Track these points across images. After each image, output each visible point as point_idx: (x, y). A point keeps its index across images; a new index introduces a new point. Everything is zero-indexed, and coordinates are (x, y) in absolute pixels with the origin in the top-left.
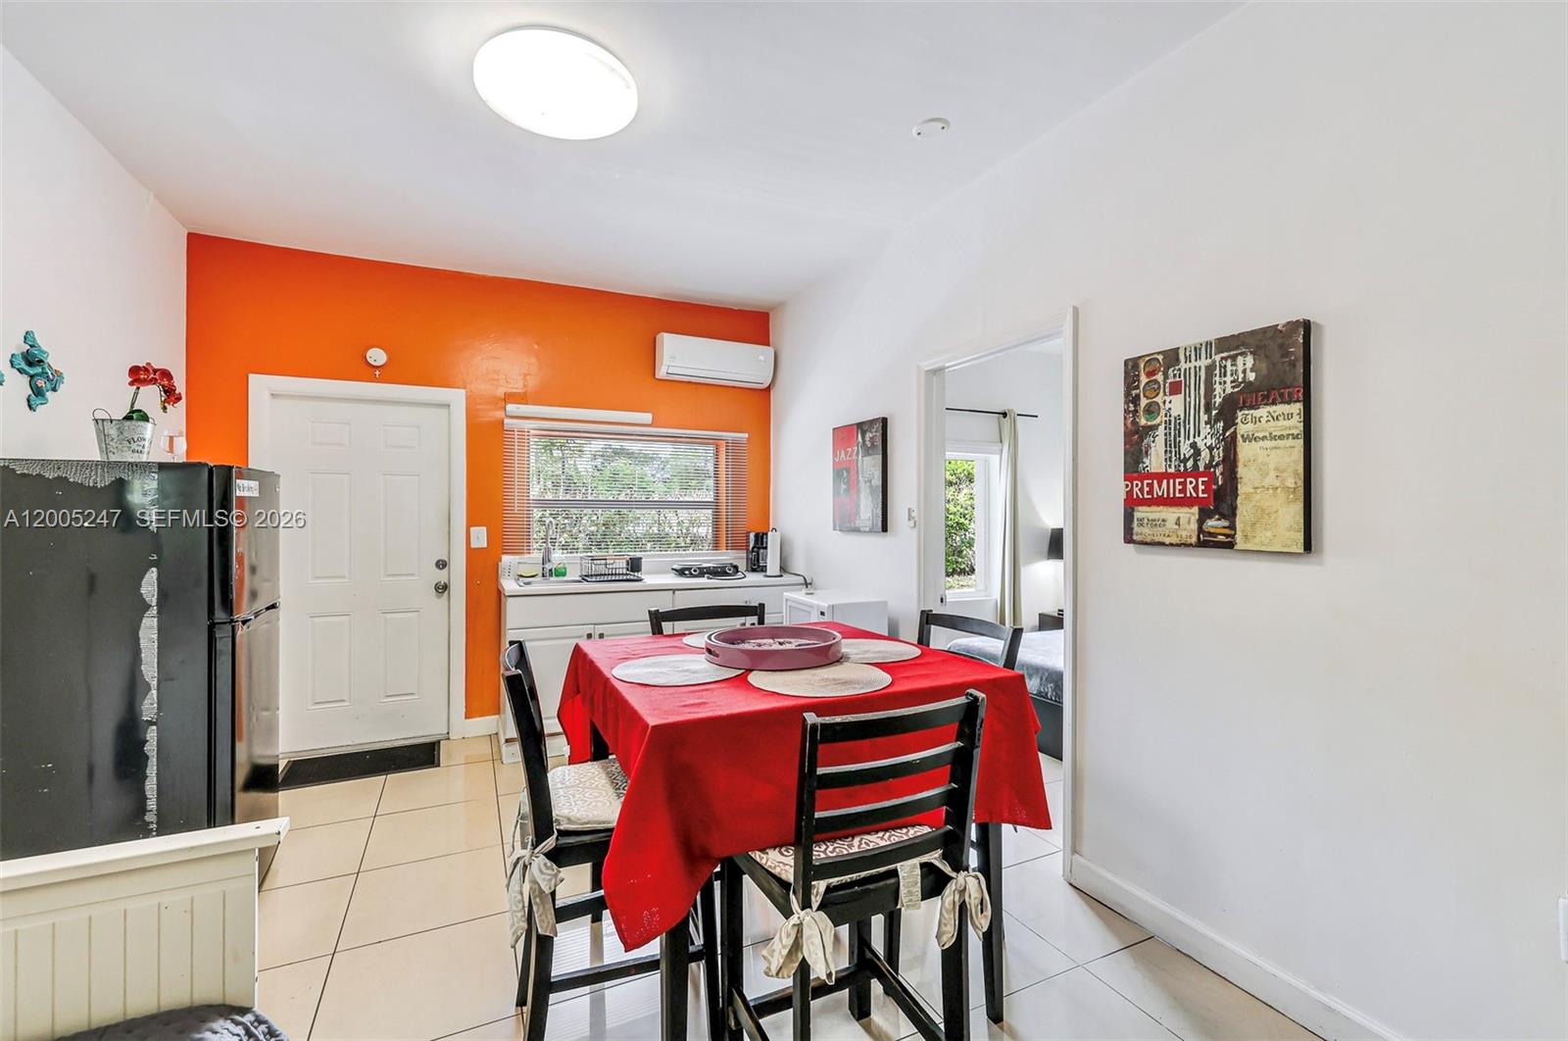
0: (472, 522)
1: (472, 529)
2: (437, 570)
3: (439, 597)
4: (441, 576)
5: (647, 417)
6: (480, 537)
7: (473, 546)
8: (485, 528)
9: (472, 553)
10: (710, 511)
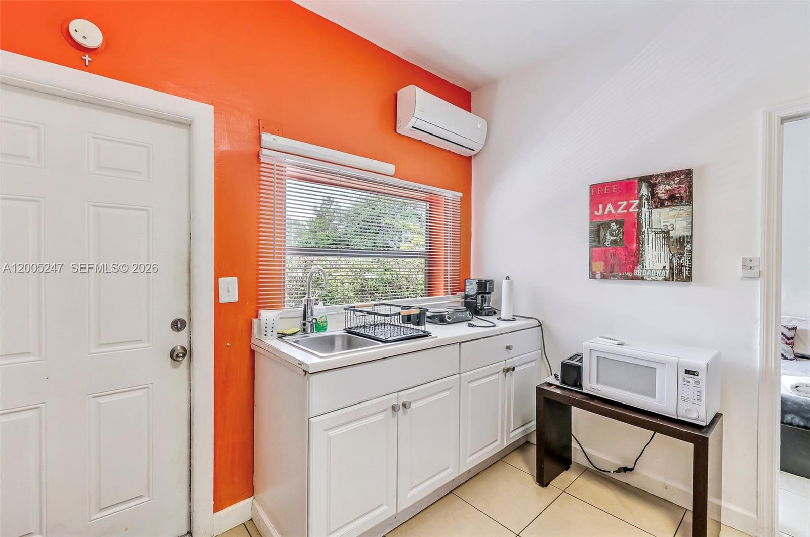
0: (220, 272)
1: (221, 280)
2: (175, 333)
3: (175, 367)
4: (180, 339)
5: (390, 168)
6: (230, 290)
7: (223, 299)
8: (236, 278)
9: (220, 309)
10: (423, 260)
